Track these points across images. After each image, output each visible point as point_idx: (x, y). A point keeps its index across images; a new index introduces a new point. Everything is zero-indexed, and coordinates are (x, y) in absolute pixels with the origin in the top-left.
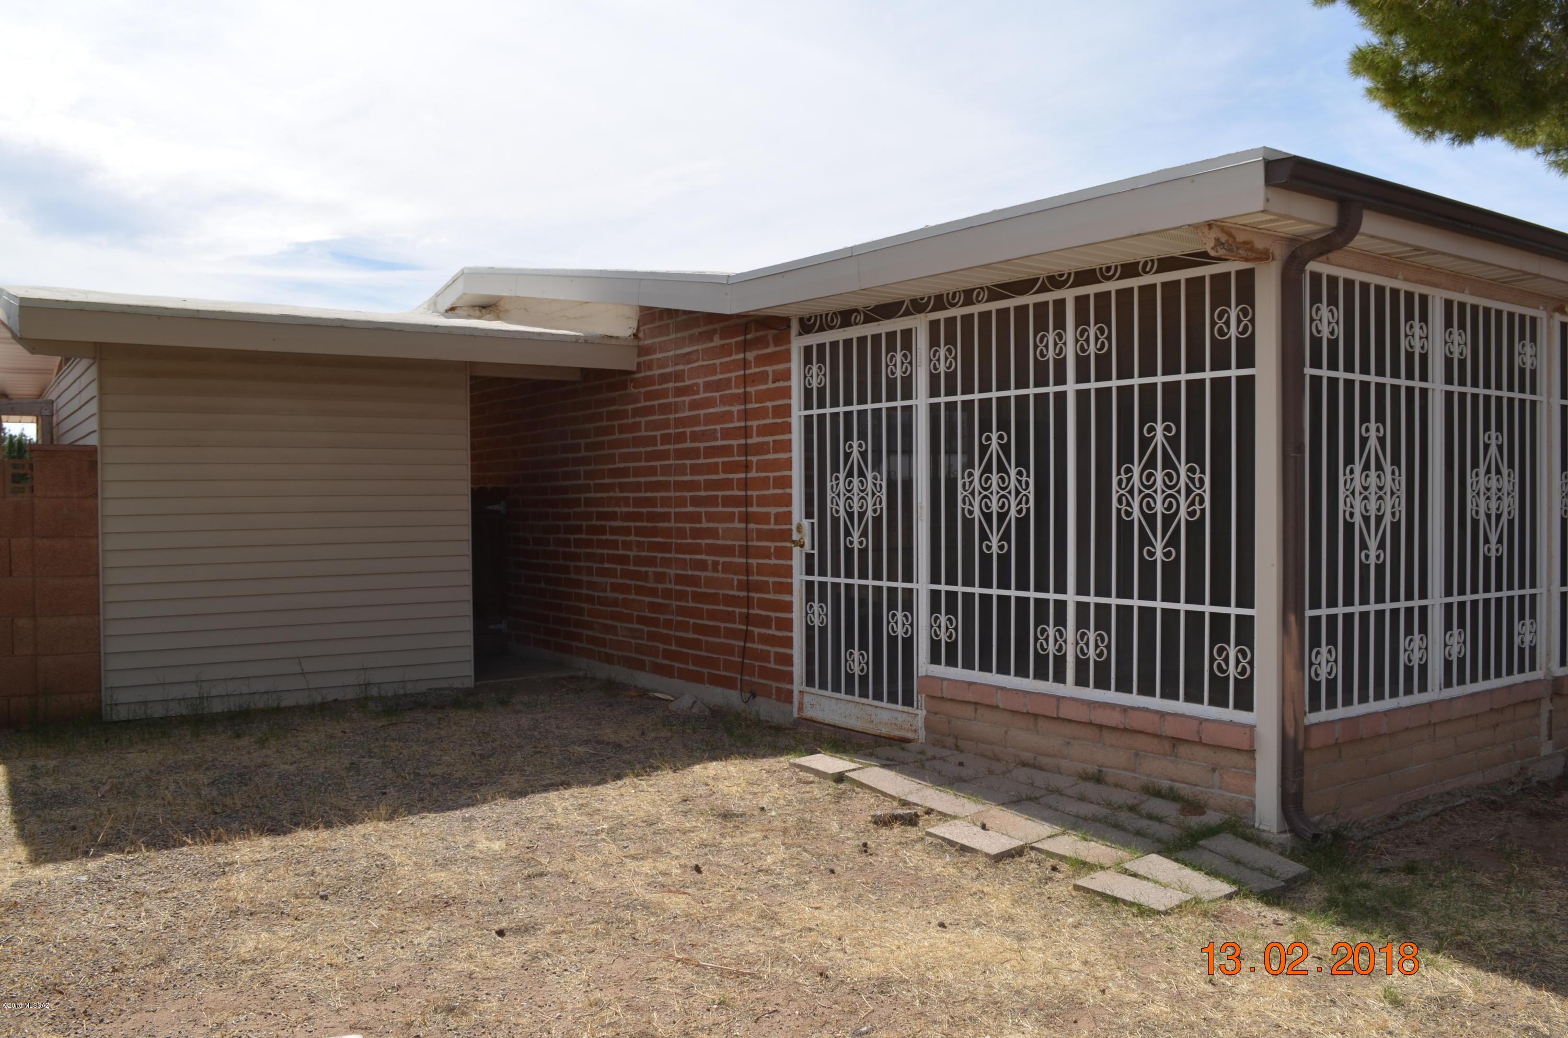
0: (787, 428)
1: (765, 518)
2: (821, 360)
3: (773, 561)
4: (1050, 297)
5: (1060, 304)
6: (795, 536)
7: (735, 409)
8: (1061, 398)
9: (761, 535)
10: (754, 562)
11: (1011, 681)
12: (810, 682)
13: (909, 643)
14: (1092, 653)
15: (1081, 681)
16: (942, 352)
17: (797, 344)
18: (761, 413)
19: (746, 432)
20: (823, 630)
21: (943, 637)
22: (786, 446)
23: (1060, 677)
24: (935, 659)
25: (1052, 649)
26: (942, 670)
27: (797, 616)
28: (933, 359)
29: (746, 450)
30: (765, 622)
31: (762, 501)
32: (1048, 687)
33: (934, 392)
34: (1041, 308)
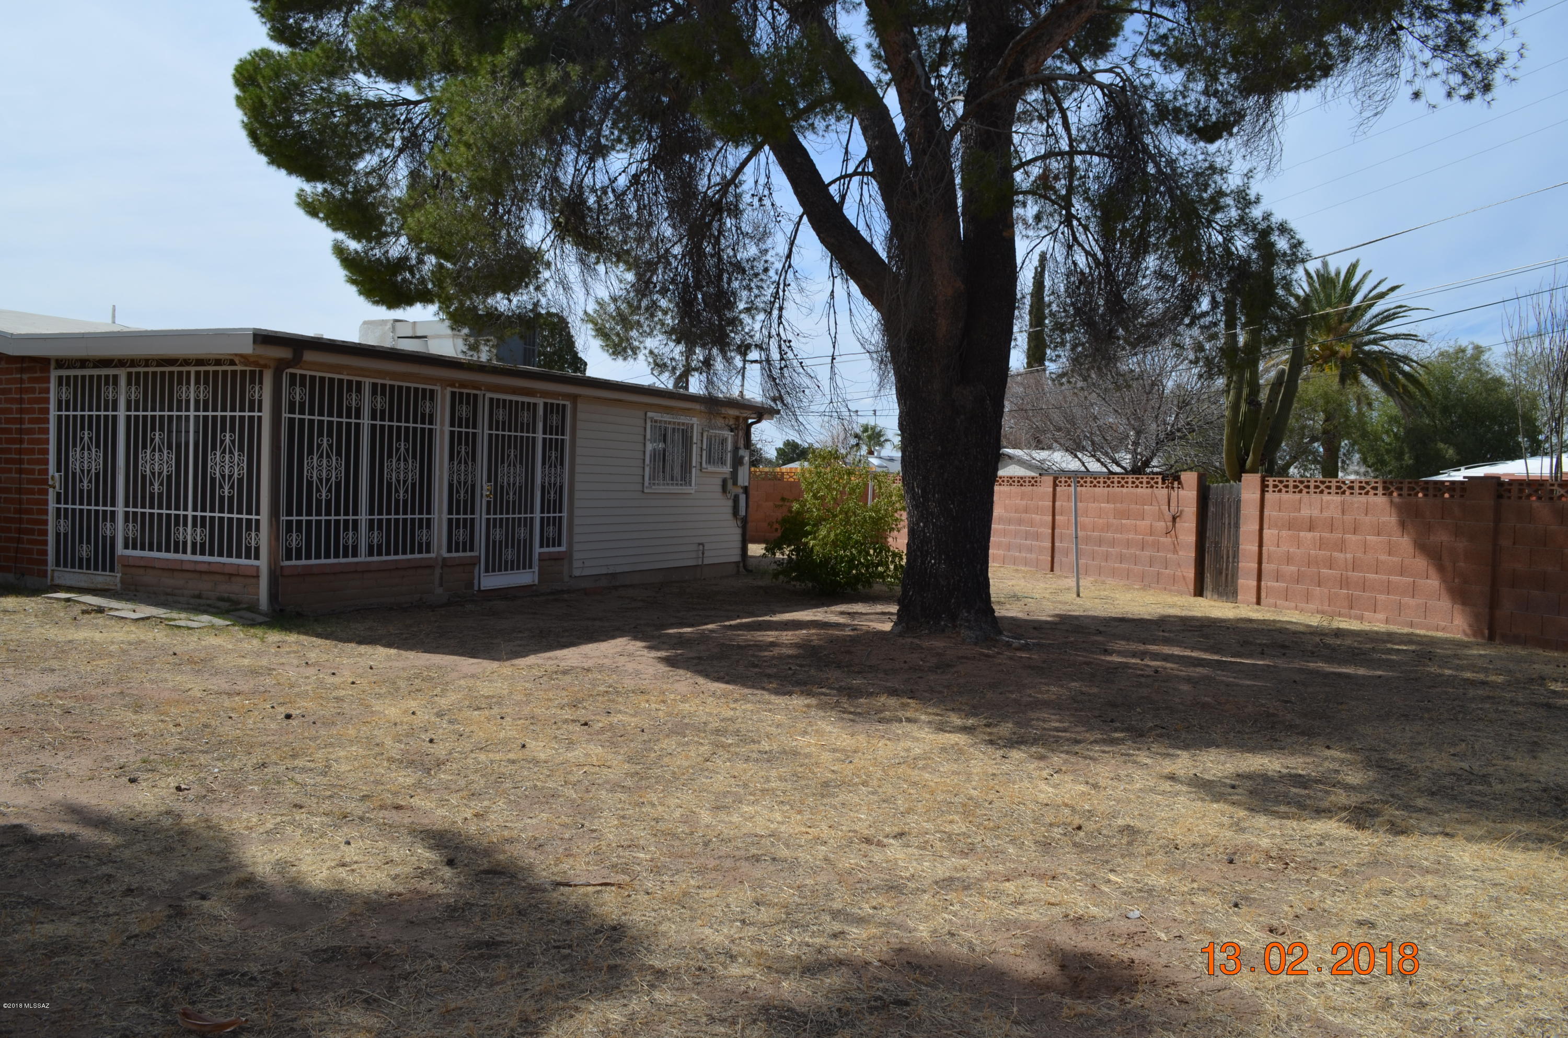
0: (47, 421)
1: (32, 472)
2: (68, 384)
3: (37, 497)
4: (184, 369)
5: (188, 373)
6: (50, 482)
7: (14, 406)
8: (187, 417)
9: (30, 481)
10: (25, 497)
11: (163, 555)
12: (58, 564)
13: (113, 539)
14: (198, 539)
15: (194, 552)
16: (133, 389)
17: (54, 374)
18: (32, 411)
19: (21, 421)
20: (66, 535)
21: (131, 535)
22: (46, 431)
23: (185, 552)
24: (126, 547)
25: (181, 538)
26: (130, 552)
27: (51, 528)
28: (128, 392)
29: (20, 431)
30: (31, 531)
31: (30, 462)
32: (180, 556)
33: (128, 409)
34: (180, 373)
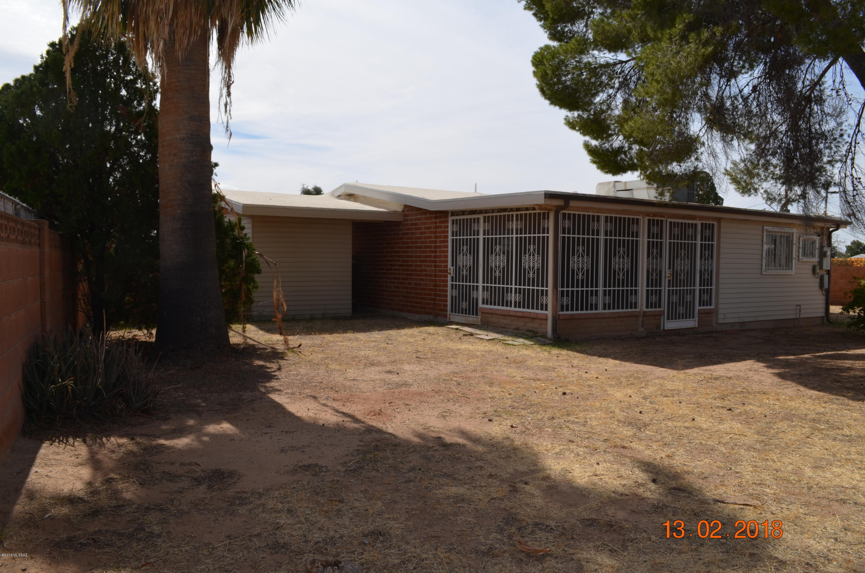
0: (447, 242)
1: (440, 266)
2: (457, 224)
3: (443, 278)
4: (510, 213)
5: (513, 215)
6: (449, 272)
7: (433, 235)
8: (512, 238)
9: (440, 271)
10: (437, 279)
11: (501, 308)
12: (452, 312)
13: (477, 299)
14: (517, 300)
15: (515, 307)
16: (486, 225)
17: (450, 219)
18: (440, 237)
19: (436, 242)
20: (456, 297)
21: (485, 298)
22: (447, 247)
23: (511, 306)
24: (483, 303)
25: (509, 299)
26: (485, 306)
27: (449, 294)
28: (484, 226)
29: (436, 247)
30: (440, 295)
31: (440, 262)
32: (508, 308)
33: (484, 235)
34: (509, 215)
